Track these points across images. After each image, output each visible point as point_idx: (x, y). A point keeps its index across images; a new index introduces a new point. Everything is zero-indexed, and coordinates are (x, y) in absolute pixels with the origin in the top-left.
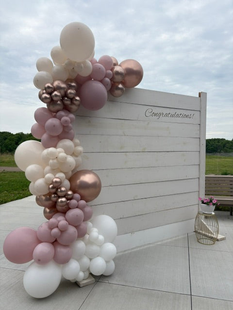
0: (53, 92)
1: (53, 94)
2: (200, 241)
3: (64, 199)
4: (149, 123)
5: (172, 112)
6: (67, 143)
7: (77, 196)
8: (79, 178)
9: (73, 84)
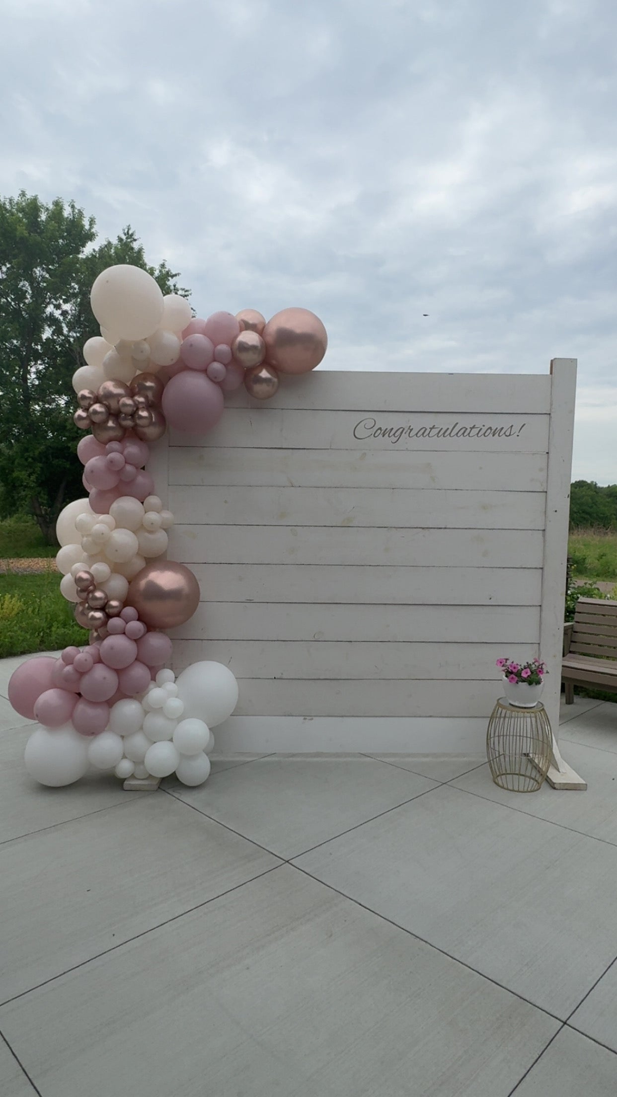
0: (90, 405)
1: (91, 409)
2: (499, 780)
3: (98, 615)
4: (365, 454)
5: (444, 422)
6: (127, 504)
7: (129, 611)
8: (146, 576)
9: (148, 384)
